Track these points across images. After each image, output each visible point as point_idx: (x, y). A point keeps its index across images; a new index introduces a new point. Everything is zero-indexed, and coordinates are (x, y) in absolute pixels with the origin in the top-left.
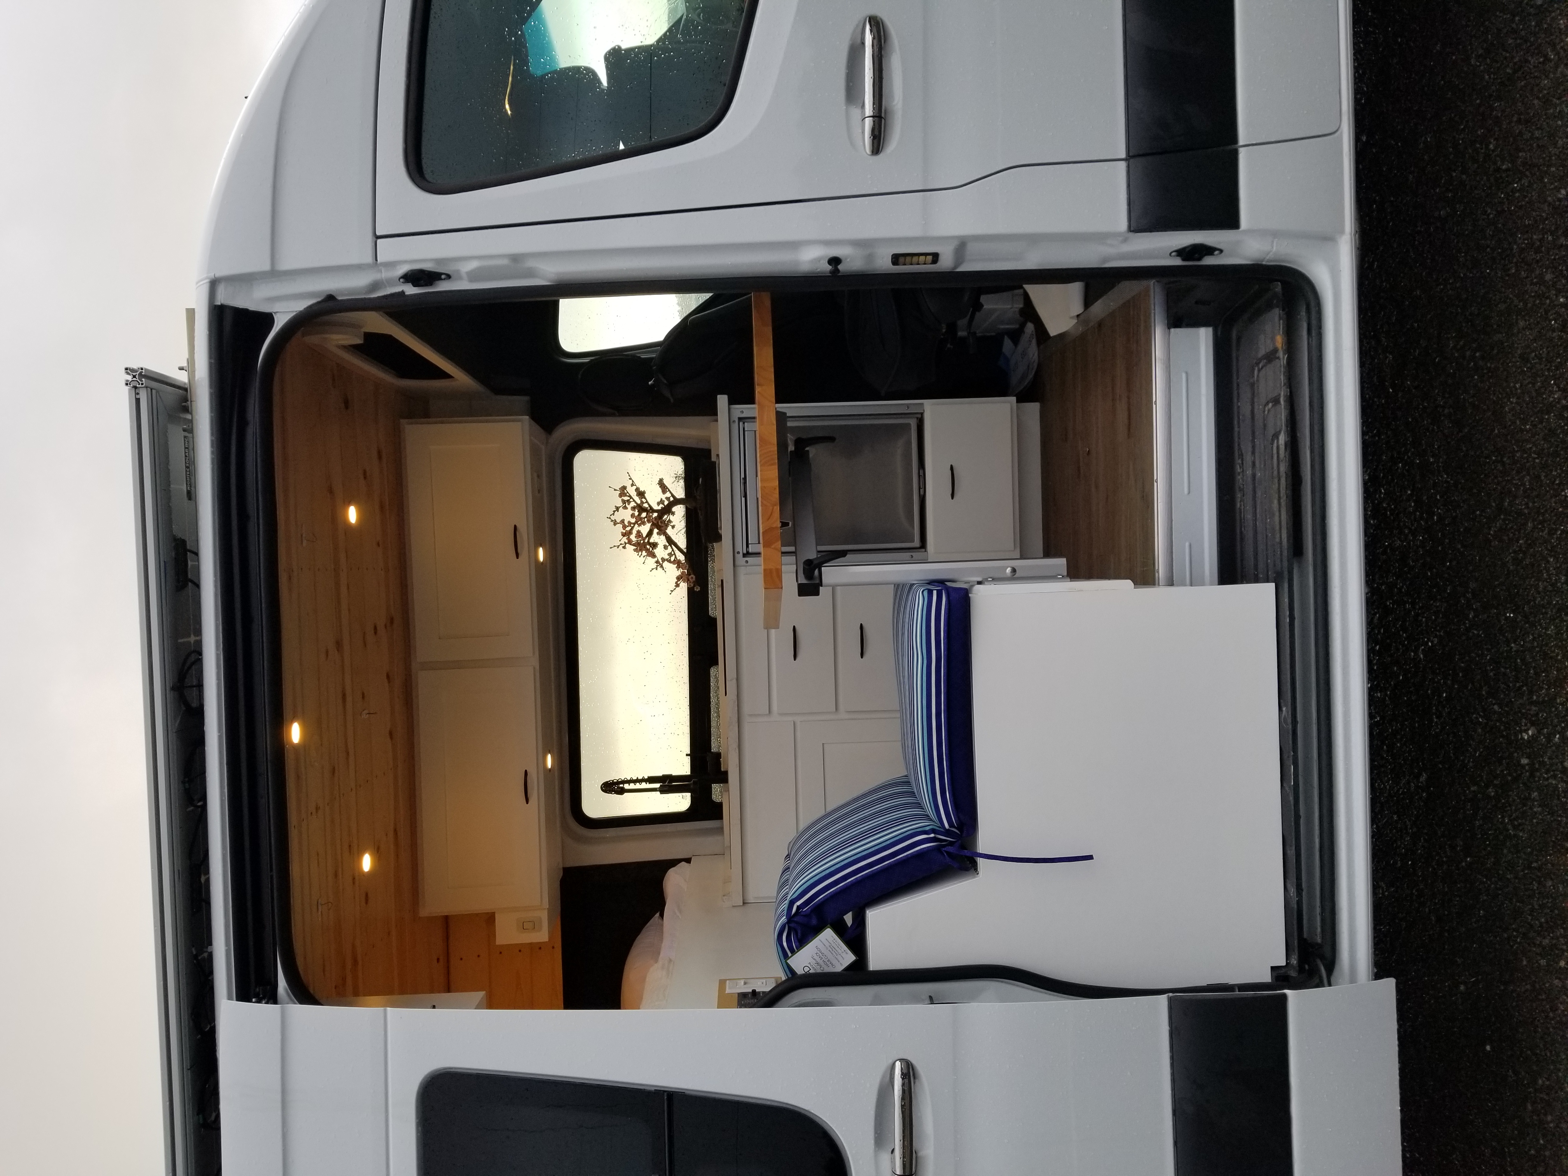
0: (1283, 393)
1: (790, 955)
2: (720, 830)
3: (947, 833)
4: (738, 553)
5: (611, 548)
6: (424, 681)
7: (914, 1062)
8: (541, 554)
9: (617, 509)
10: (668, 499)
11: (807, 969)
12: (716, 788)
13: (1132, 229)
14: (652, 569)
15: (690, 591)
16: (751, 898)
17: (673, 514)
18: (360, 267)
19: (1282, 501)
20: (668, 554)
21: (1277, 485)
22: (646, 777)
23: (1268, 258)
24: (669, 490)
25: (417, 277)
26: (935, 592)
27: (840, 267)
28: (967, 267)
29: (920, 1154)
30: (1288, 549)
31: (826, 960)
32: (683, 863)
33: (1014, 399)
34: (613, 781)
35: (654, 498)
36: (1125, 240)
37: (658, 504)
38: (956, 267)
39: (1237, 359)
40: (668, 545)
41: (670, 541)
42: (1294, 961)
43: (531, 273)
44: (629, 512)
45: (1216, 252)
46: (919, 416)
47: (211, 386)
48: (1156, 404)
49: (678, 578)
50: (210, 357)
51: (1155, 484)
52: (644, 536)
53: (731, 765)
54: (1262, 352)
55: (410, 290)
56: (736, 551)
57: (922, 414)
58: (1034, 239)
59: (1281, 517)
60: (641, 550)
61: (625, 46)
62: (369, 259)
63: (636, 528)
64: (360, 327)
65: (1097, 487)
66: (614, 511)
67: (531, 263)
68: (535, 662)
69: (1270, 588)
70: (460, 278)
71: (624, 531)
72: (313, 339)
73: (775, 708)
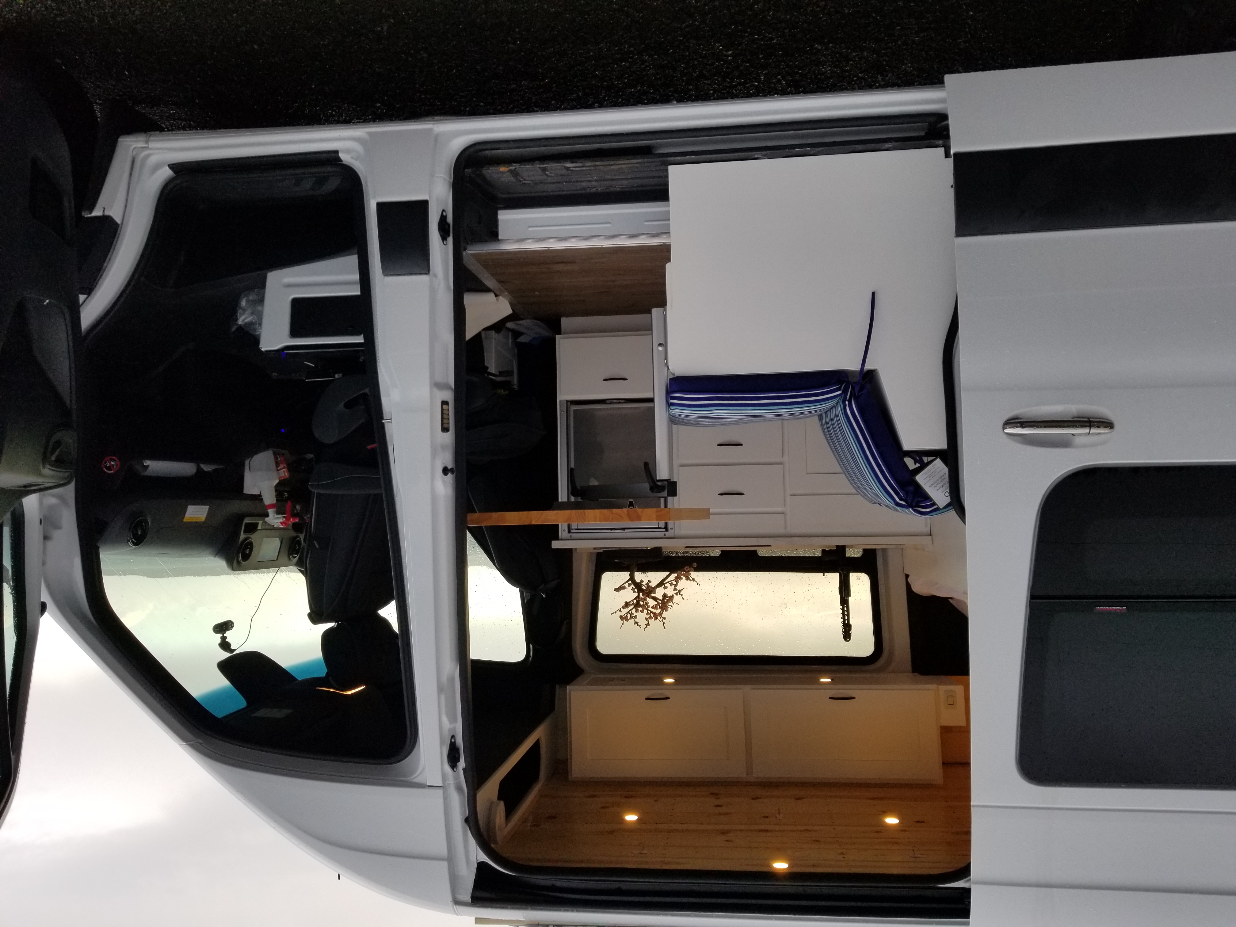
0: (538, 165)
1: (936, 507)
2: (884, 551)
3: (845, 392)
4: (665, 535)
5: (665, 628)
6: (760, 772)
7: (1005, 419)
8: (669, 680)
9: (636, 623)
10: (629, 585)
11: (947, 494)
12: (850, 553)
13: (427, 272)
14: (682, 598)
15: (697, 570)
16: (927, 530)
17: (642, 581)
18: (446, 799)
19: (611, 163)
20: (671, 586)
21: (601, 167)
22: (841, 607)
23: (448, 179)
24: (624, 584)
25: (453, 758)
26: (672, 401)
27: (449, 468)
28: (451, 380)
29: (1075, 414)
30: (643, 158)
31: (940, 480)
32: (909, 580)
33: (558, 337)
34: (843, 632)
35: (630, 594)
36: (435, 276)
37: (635, 592)
38: (450, 388)
39: (520, 193)
40: (664, 586)
41: (661, 584)
42: (941, 142)
43: (451, 679)
44: (639, 614)
45: (444, 214)
46: (569, 403)
47: (526, 909)
48: (550, 248)
49: (688, 579)
50: (506, 908)
51: (604, 246)
52: (656, 603)
53: (832, 543)
54: (512, 179)
55: (462, 764)
56: (664, 536)
57: (567, 401)
58: (433, 337)
59: (623, 164)
60: (666, 606)
61: (308, 611)
62: (440, 792)
63: (650, 609)
64: (492, 803)
65: (614, 281)
66: (638, 625)
67: (444, 679)
68: (747, 688)
69: (672, 170)
70: (454, 729)
71: (654, 618)
72: (500, 836)
73: (780, 509)
